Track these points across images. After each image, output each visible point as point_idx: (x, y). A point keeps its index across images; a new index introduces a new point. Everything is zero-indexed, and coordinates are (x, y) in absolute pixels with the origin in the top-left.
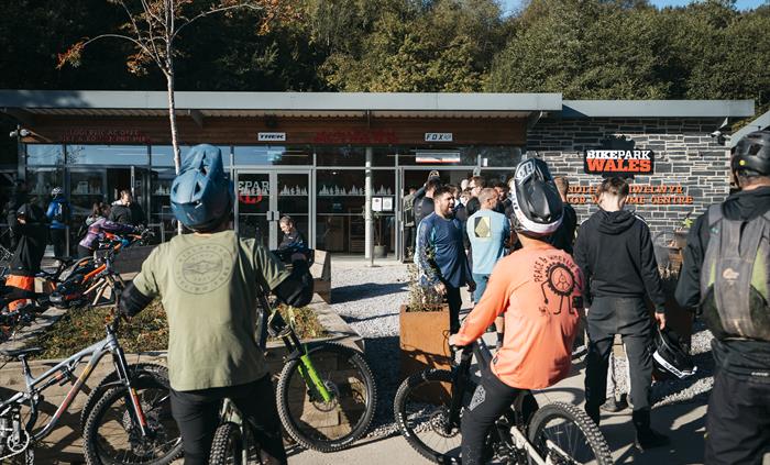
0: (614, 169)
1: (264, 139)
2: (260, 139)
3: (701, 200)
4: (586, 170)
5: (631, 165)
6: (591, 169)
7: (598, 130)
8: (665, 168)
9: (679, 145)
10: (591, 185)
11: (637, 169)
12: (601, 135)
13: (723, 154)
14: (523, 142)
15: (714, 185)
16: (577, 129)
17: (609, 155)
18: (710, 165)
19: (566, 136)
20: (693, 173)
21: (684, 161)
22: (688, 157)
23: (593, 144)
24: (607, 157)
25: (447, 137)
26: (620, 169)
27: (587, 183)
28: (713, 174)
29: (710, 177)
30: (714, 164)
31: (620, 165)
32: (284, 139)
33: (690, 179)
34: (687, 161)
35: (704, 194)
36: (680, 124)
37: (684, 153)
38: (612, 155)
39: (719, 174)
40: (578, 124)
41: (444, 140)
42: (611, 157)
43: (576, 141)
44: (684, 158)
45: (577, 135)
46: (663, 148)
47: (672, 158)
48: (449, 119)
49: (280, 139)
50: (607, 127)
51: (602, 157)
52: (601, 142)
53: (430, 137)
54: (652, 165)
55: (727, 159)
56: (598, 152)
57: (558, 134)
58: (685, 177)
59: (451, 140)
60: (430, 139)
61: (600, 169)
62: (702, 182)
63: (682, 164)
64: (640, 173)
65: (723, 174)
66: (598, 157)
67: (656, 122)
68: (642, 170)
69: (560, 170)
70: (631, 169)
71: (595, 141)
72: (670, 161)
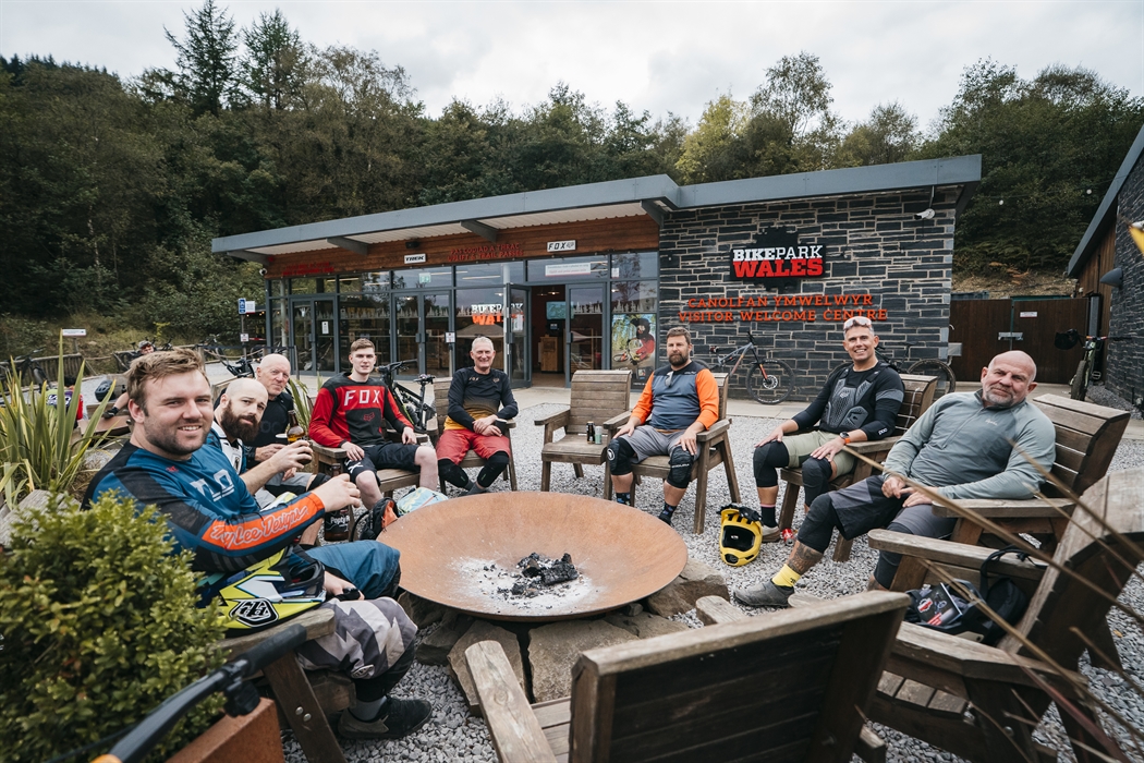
0: (770, 274)
1: (409, 262)
2: (406, 262)
3: (905, 315)
4: (733, 278)
5: (795, 267)
6: (740, 274)
7: (750, 221)
8: (846, 269)
9: (869, 235)
10: (741, 295)
11: (803, 272)
12: (754, 228)
13: (941, 244)
14: (655, 245)
15: (925, 292)
16: (722, 223)
17: (763, 254)
18: (919, 263)
19: (707, 233)
20: (890, 276)
21: (877, 259)
22: (882, 252)
23: (745, 242)
24: (761, 258)
25: (570, 245)
26: (779, 273)
27: (736, 294)
28: (924, 275)
29: (917, 281)
30: (924, 260)
31: (779, 268)
32: (424, 260)
33: (884, 284)
34: (882, 258)
35: (908, 305)
36: (868, 203)
37: (876, 247)
38: (767, 254)
39: (932, 274)
40: (723, 216)
41: (566, 248)
42: (767, 258)
43: (721, 239)
44: (878, 254)
45: (722, 230)
46: (844, 240)
47: (857, 255)
48: (573, 223)
49: (421, 261)
50: (762, 217)
51: (754, 259)
52: (755, 237)
53: (552, 247)
54: (826, 267)
55: (947, 252)
56: (748, 251)
57: (698, 231)
58: (878, 282)
59: (573, 248)
60: (552, 249)
61: (750, 274)
62: (904, 288)
63: (874, 263)
64: (807, 277)
65: (940, 274)
66: (748, 259)
67: (831, 204)
68: (810, 272)
69: (701, 278)
70: (795, 272)
71: (746, 237)
72: (854, 259)
